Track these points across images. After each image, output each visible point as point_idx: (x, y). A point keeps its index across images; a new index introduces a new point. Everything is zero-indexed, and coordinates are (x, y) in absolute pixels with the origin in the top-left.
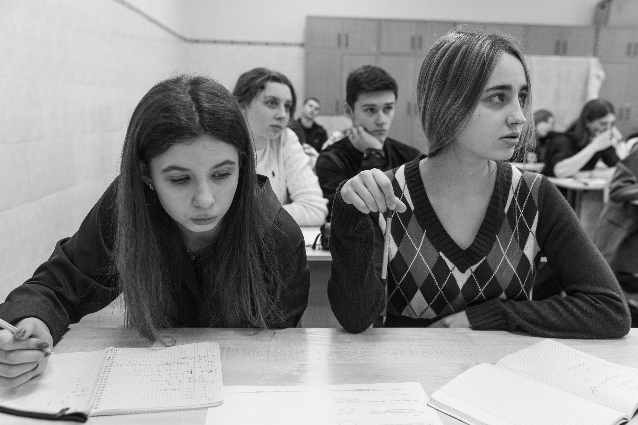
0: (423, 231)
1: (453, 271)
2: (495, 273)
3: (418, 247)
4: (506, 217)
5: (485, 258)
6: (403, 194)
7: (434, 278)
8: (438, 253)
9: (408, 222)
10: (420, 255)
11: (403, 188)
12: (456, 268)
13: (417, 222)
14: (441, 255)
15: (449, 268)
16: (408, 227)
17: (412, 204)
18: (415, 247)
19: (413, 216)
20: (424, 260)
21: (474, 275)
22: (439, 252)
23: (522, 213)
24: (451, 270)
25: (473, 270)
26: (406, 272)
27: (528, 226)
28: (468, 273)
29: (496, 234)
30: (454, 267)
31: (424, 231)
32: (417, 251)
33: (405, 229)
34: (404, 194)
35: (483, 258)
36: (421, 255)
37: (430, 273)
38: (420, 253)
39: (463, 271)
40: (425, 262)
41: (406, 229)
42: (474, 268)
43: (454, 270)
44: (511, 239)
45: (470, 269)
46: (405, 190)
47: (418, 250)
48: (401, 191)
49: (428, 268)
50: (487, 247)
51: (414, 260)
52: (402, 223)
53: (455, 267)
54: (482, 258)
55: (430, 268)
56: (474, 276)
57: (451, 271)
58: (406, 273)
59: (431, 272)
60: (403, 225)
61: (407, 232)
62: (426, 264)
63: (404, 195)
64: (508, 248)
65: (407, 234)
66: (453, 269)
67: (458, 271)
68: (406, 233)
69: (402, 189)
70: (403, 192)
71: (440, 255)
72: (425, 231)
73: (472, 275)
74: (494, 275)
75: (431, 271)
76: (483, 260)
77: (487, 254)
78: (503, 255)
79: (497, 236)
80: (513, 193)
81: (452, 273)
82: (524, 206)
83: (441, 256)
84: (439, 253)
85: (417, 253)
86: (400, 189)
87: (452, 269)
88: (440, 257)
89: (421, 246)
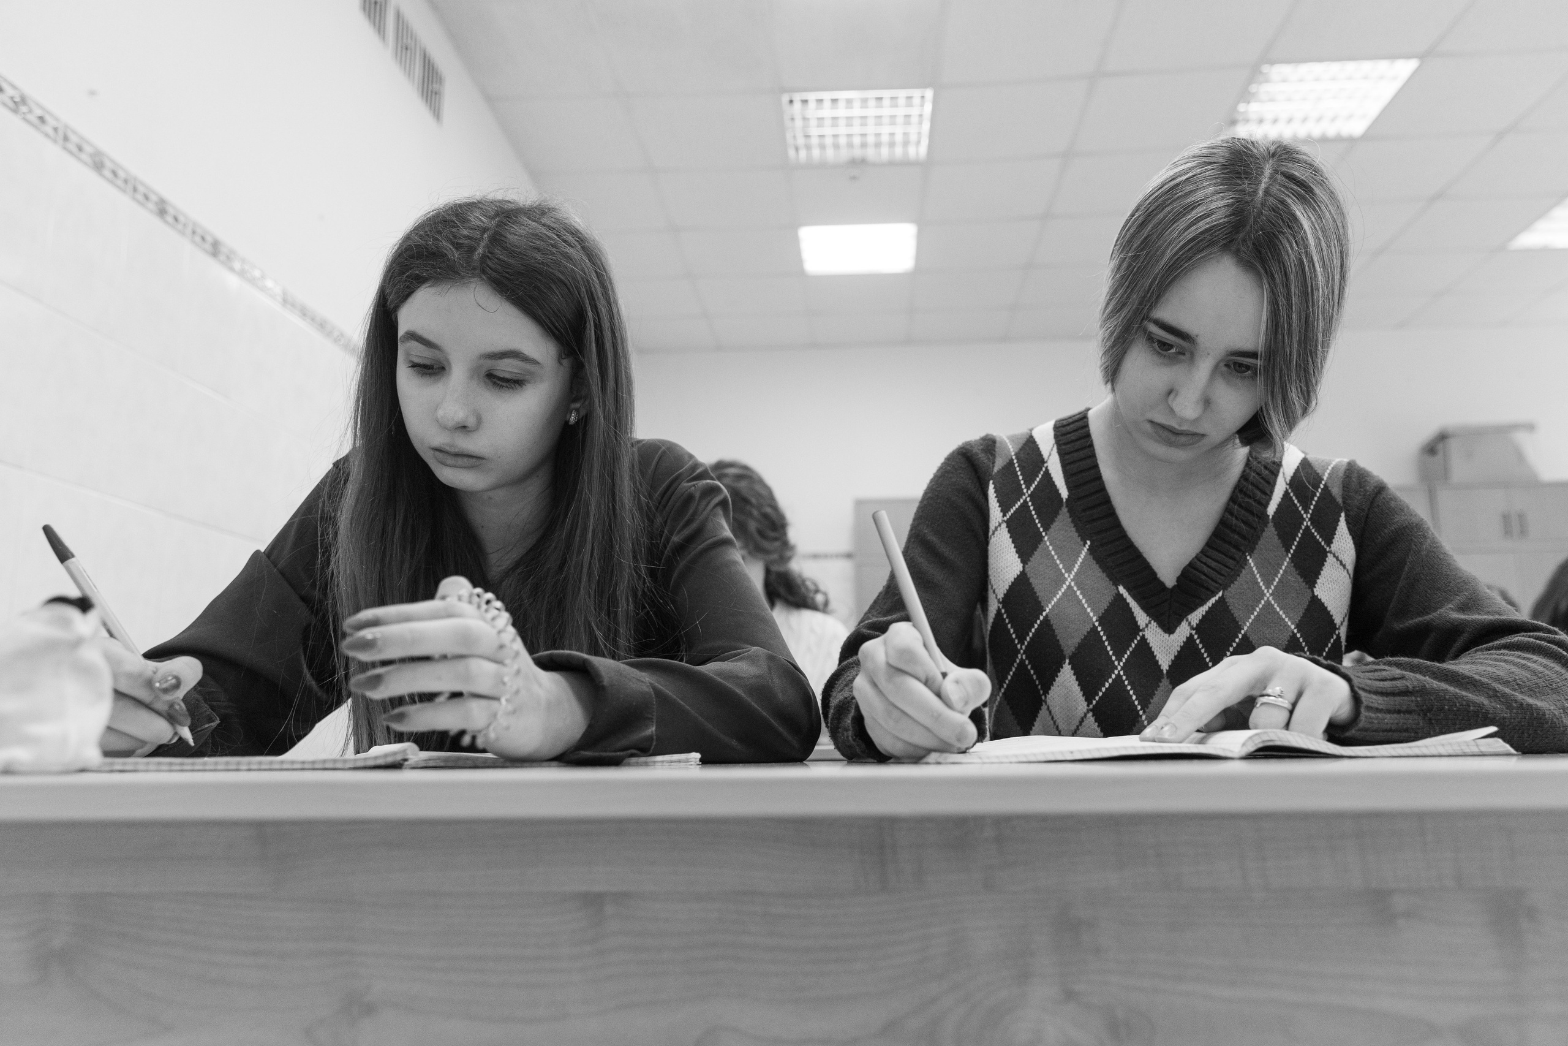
0: (1082, 543)
1: (1146, 629)
2: (1246, 628)
3: (1069, 571)
4: (1271, 524)
5: (1220, 594)
6: (1045, 465)
7: (1104, 638)
8: (1114, 587)
9: (1052, 521)
10: (1072, 587)
11: (1048, 454)
12: (1154, 624)
13: (1072, 525)
14: (1121, 592)
15: (1139, 623)
16: (1050, 530)
17: (1065, 487)
18: (1063, 571)
19: (1064, 510)
20: (1081, 597)
21: (1196, 634)
22: (1116, 585)
23: (1307, 520)
24: (1141, 628)
25: (1194, 623)
26: (1039, 619)
27: (1323, 543)
28: (1183, 631)
29: (1247, 554)
30: (1150, 622)
31: (1085, 543)
32: (1066, 579)
33: (1044, 534)
34: (1047, 466)
35: (1217, 593)
36: (1075, 588)
37: (1094, 625)
38: (1073, 584)
39: (1169, 628)
40: (1084, 601)
41: (1046, 534)
42: (1196, 617)
43: (1149, 628)
44: (1284, 567)
45: (1187, 620)
46: (1051, 457)
47: (1069, 576)
48: (1043, 459)
49: (1091, 614)
50: (1226, 574)
51: (1058, 596)
52: (1037, 521)
53: (1152, 622)
54: (1214, 594)
55: (1094, 616)
56: (1196, 637)
57: (1143, 630)
58: (1038, 622)
59: (1097, 624)
60: (1039, 525)
61: (1048, 539)
62: (1086, 606)
63: (1049, 468)
64: (1275, 583)
65: (1048, 543)
66: (1147, 626)
67: (1159, 630)
68: (1046, 542)
69: (1045, 456)
70: (1046, 462)
71: (1119, 591)
72: (1089, 543)
73: (1191, 634)
74: (1243, 632)
75: (1096, 621)
76: (1217, 598)
77: (1225, 588)
78: (1265, 595)
79: (1248, 558)
80: (1284, 483)
81: (1144, 636)
82: (1312, 507)
83: (1122, 595)
84: (1117, 589)
85: (1067, 583)
86: (1041, 455)
87: (1144, 626)
88: (1119, 596)
89: (1075, 570)
